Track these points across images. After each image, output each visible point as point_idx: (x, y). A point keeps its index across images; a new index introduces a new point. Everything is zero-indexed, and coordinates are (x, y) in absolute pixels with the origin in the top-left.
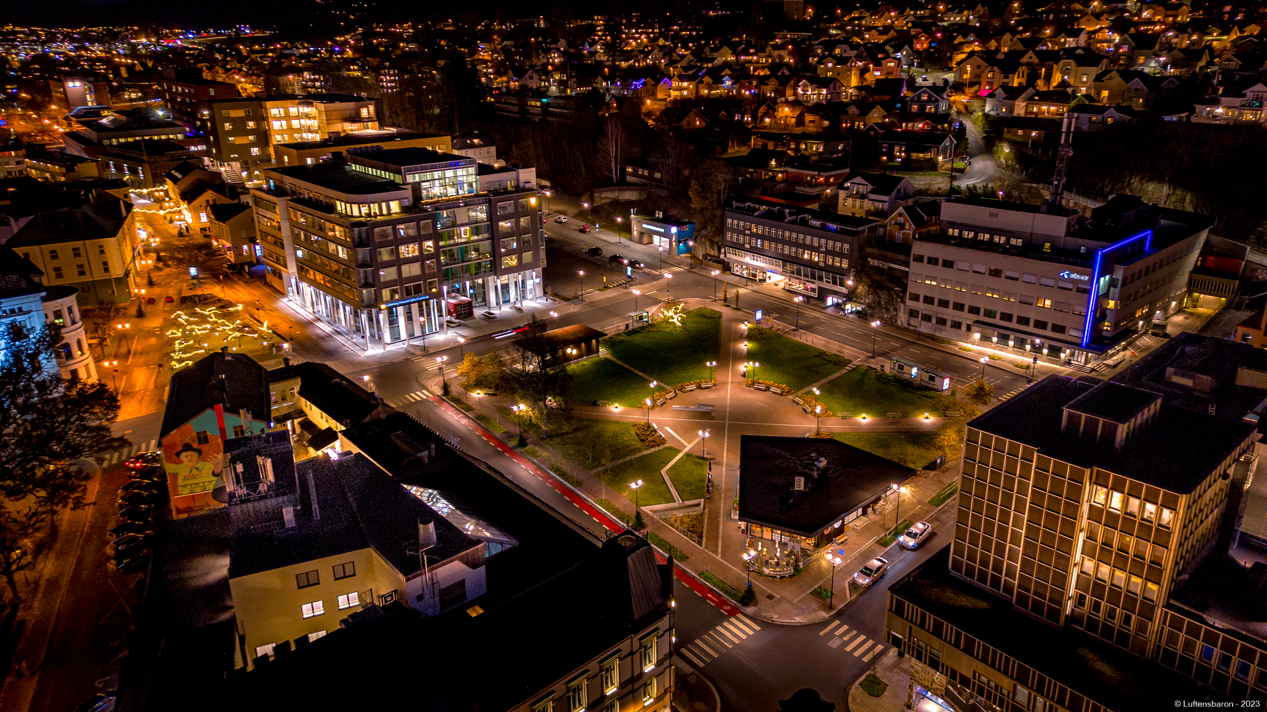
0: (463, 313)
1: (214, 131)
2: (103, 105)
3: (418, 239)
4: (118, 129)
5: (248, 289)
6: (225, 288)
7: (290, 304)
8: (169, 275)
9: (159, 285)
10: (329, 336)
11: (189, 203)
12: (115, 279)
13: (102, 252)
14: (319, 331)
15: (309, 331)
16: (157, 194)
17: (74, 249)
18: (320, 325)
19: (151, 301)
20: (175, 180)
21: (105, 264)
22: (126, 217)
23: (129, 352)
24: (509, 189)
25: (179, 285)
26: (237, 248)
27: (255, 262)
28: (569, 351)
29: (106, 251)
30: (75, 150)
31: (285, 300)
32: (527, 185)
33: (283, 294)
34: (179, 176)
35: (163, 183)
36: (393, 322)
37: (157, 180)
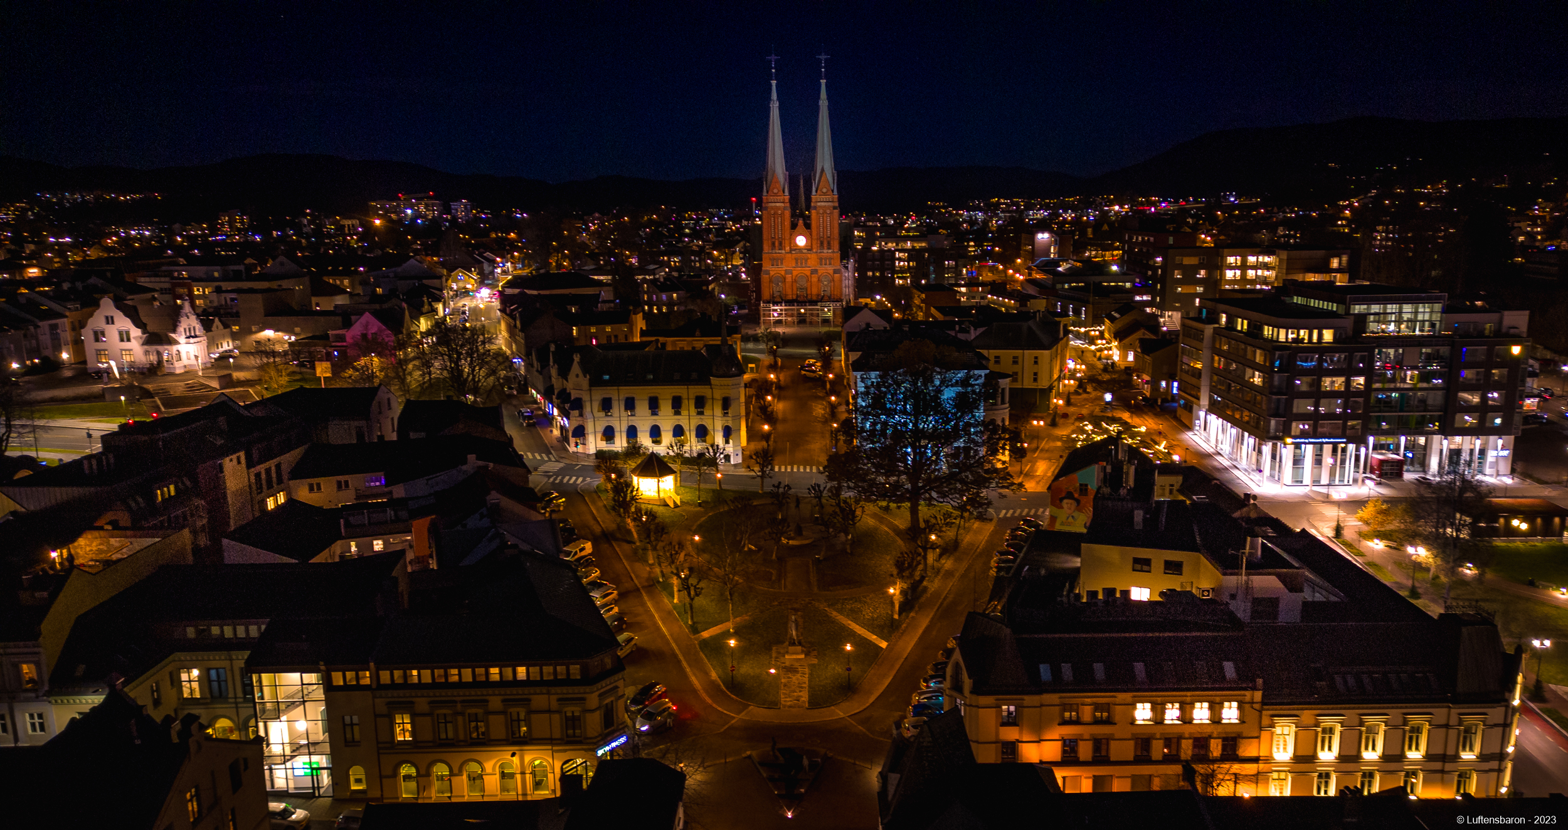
0: (1388, 472)
1: (1163, 280)
2: (1063, 256)
3: (1349, 372)
4: (1071, 274)
5: (1156, 420)
6: (1134, 416)
7: (1194, 437)
8: (1085, 399)
9: (1075, 405)
10: (1226, 469)
11: (1120, 341)
12: (1041, 389)
13: (1036, 363)
14: (1216, 463)
15: (1207, 462)
16: (1093, 333)
17: (1014, 357)
18: (1219, 458)
19: (1065, 416)
20: (1112, 319)
21: (1036, 374)
22: (1062, 339)
23: (1038, 448)
24: (1487, 332)
25: (1092, 408)
26: (1155, 384)
27: (1169, 398)
28: (1515, 523)
29: (1039, 362)
30: (1031, 290)
31: (1190, 434)
32: (1512, 331)
33: (1189, 428)
34: (1116, 315)
35: (1100, 324)
36: (1297, 461)
37: (1096, 321)
